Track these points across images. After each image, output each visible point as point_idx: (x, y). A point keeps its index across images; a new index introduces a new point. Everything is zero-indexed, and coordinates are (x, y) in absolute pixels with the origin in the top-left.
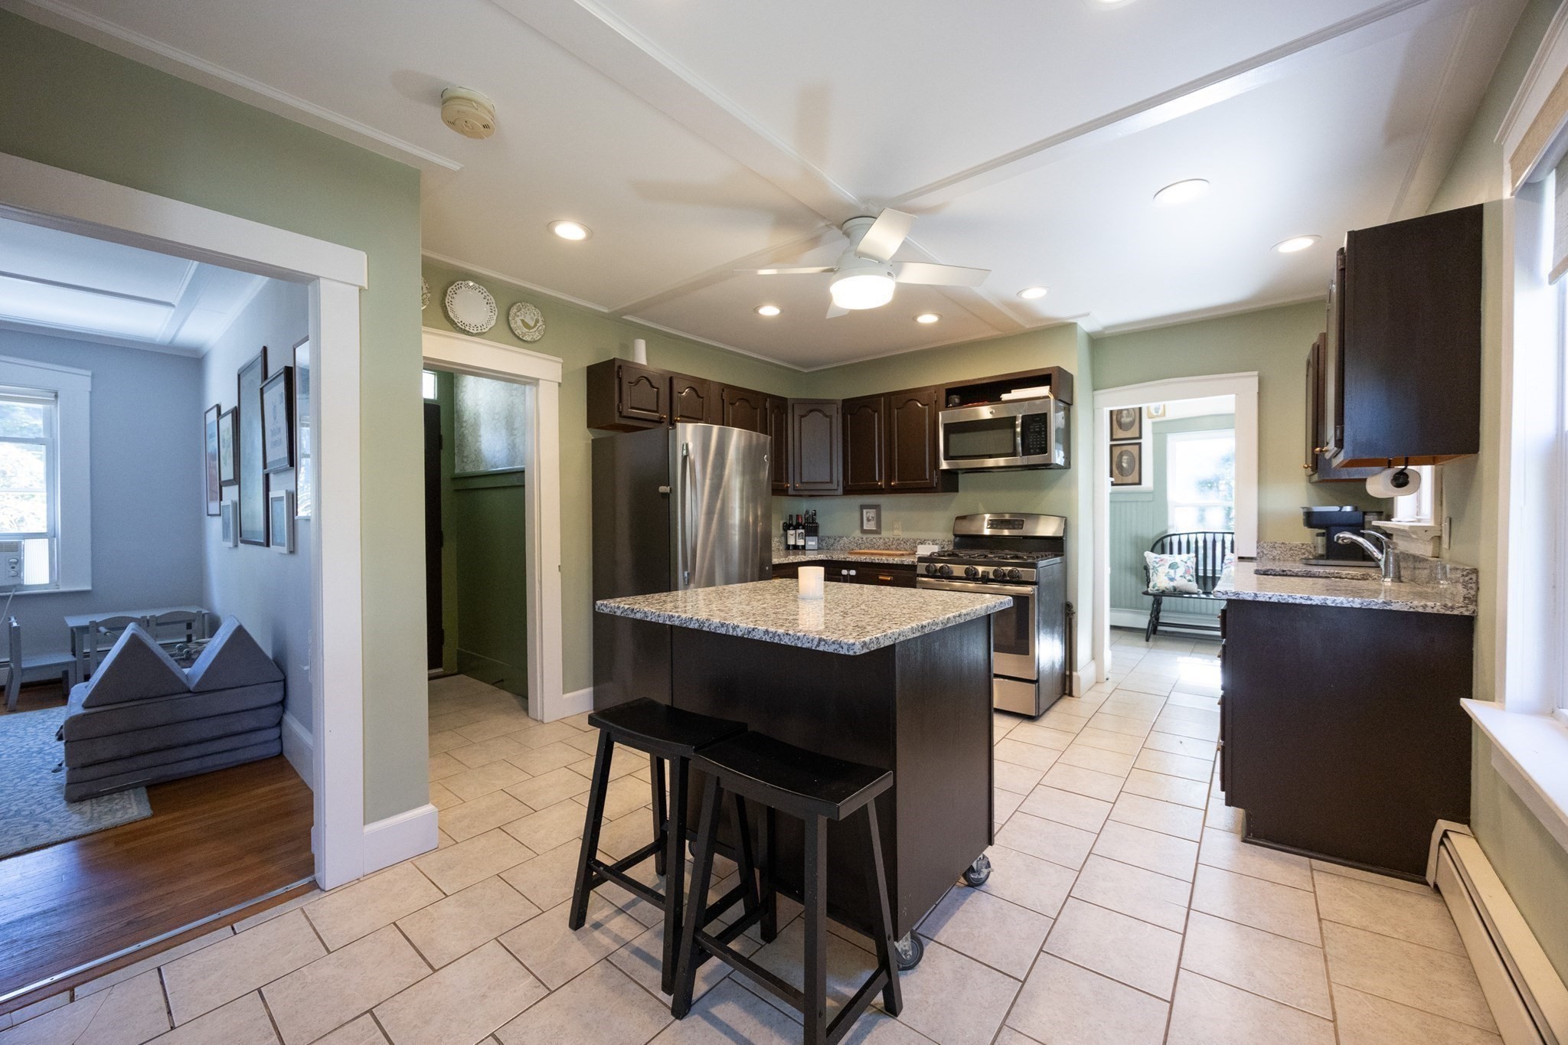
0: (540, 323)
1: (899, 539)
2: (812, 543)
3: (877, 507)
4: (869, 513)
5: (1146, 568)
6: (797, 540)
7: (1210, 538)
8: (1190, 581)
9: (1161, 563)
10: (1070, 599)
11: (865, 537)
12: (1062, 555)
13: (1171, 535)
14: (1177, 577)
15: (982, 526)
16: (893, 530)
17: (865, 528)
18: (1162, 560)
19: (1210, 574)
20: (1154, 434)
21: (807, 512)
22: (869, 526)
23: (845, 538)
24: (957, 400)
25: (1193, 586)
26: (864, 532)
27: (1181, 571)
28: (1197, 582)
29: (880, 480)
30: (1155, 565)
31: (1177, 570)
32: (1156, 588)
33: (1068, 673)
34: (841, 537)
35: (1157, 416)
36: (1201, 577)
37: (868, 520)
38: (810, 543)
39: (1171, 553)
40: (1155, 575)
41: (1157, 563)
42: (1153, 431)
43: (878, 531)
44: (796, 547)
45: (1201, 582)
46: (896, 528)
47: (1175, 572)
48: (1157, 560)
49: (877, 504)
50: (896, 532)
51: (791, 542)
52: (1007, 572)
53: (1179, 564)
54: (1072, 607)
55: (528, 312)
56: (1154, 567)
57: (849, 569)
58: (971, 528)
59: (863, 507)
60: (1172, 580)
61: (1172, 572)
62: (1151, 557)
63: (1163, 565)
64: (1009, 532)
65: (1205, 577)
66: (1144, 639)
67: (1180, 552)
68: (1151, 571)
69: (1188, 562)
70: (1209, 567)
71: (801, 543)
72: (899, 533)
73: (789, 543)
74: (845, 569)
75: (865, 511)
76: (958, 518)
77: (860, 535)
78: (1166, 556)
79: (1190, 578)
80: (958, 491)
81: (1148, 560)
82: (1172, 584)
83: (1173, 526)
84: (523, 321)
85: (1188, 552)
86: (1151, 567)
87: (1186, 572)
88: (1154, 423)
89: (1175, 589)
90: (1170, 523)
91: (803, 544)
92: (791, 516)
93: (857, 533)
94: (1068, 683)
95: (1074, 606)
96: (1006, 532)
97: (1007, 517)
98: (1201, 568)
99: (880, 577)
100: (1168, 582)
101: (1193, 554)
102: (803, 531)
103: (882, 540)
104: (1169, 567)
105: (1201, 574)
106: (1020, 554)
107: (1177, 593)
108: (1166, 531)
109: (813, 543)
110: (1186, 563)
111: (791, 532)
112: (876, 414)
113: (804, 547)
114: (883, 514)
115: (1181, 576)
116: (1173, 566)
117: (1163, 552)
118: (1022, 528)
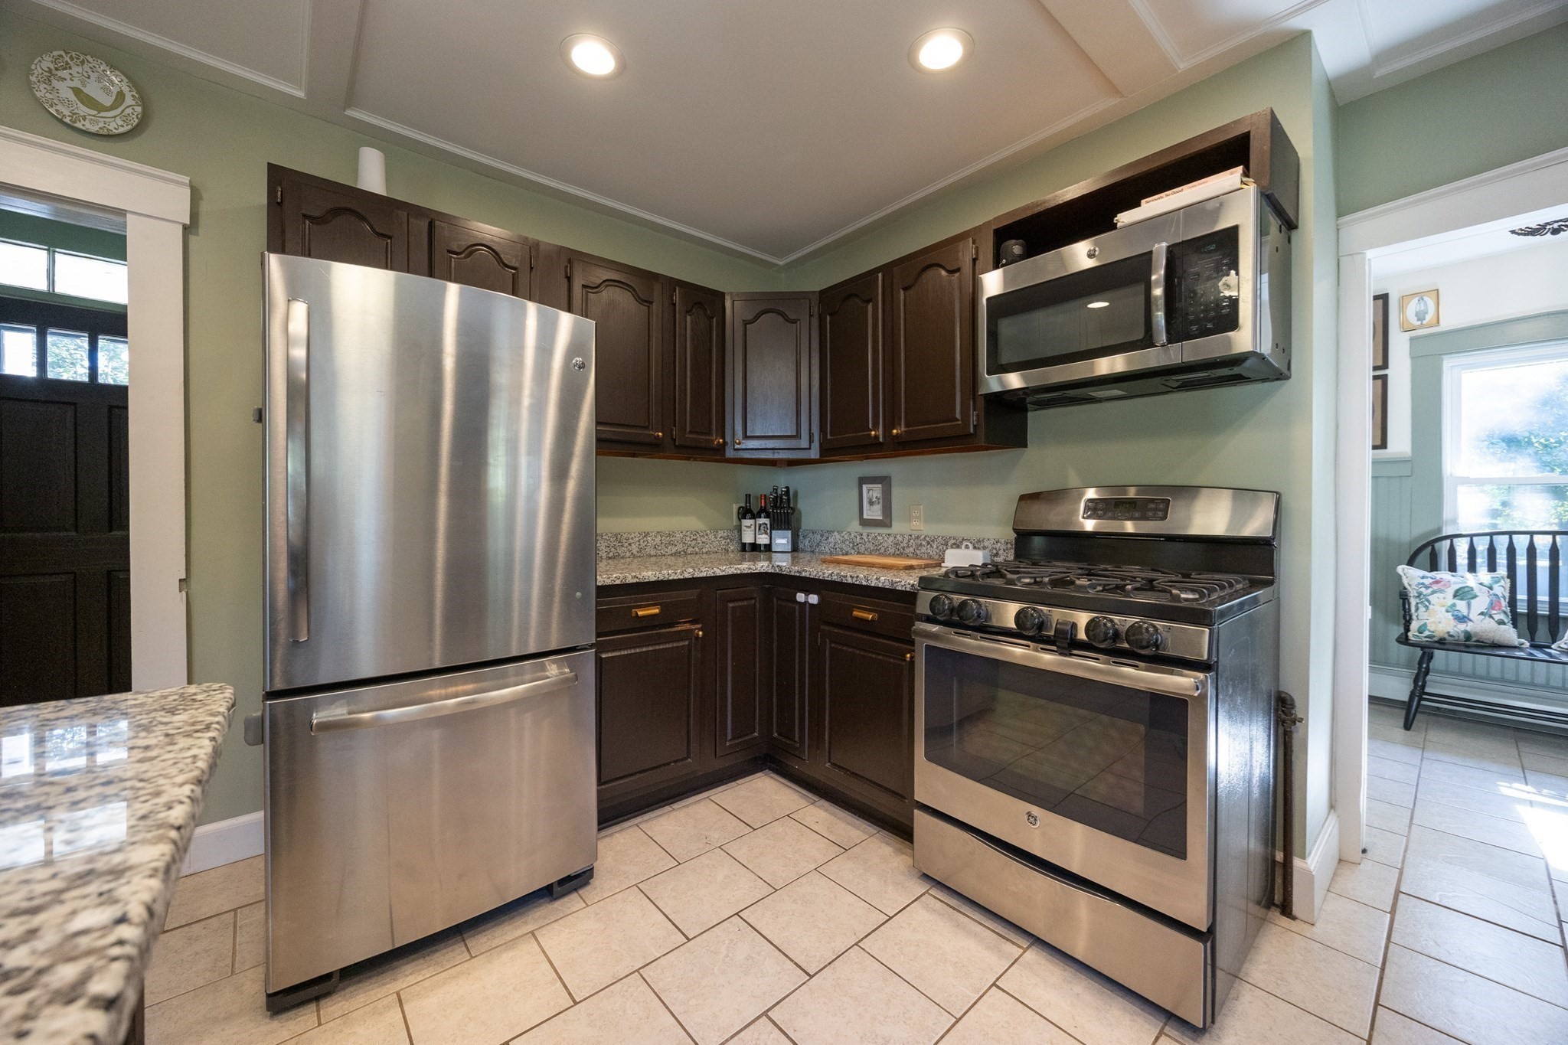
0: (129, 100)
1: (918, 537)
2: (782, 541)
3: (885, 481)
4: (874, 491)
5: (1404, 597)
6: (758, 536)
7: (1521, 543)
8: (1501, 622)
9: (1435, 587)
10: (1289, 687)
11: (865, 531)
12: (1270, 583)
13: (1452, 537)
14: (1473, 615)
15: (1075, 511)
16: (910, 521)
17: (865, 517)
18: (1437, 582)
19: (1543, 610)
20: (1413, 358)
21: (775, 490)
22: (874, 513)
23: (836, 533)
24: (1017, 249)
25: (1509, 634)
26: (865, 523)
27: (1481, 603)
28: (1515, 626)
29: (876, 426)
30: (1423, 590)
31: (1473, 602)
32: (1427, 633)
33: (1279, 856)
34: (830, 532)
35: (1422, 326)
36: (1522, 614)
37: (871, 503)
38: (779, 541)
39: (1452, 567)
40: (1422, 609)
41: (1427, 587)
42: (1410, 354)
43: (886, 522)
44: (755, 547)
45: (1523, 623)
46: (916, 517)
47: (1469, 605)
48: (1427, 582)
49: (885, 474)
50: (916, 524)
51: (748, 538)
52: (1123, 629)
53: (1476, 591)
54: (1293, 706)
55: (94, 76)
56: (1420, 594)
57: (807, 592)
58: (1052, 519)
59: (863, 481)
60: (1462, 619)
61: (1461, 606)
62: (1412, 576)
63: (1441, 591)
64: (1135, 526)
65: (1532, 615)
66: (1402, 722)
67: (1472, 567)
68: (1413, 602)
69: (1495, 586)
70: (1543, 597)
71: (763, 540)
72: (920, 527)
73: (743, 541)
74: (802, 591)
75: (865, 487)
76: (1023, 498)
77: (860, 529)
78: (1444, 575)
79: (1502, 617)
80: (1025, 446)
81: (1405, 582)
82: (1462, 627)
83: (1454, 521)
84: (77, 92)
85: (1492, 567)
86: (1412, 593)
87: (1492, 606)
88: (1412, 339)
89: (1468, 636)
90: (1447, 514)
91: (767, 542)
92: (748, 497)
93: (855, 526)
94: (1279, 881)
95: (1298, 703)
96: (1129, 527)
97: (1132, 493)
98: (1522, 596)
99: (856, 613)
100: (1453, 622)
101: (1502, 571)
102: (767, 521)
103: (892, 538)
104: (1455, 596)
105: (1522, 608)
106: (1161, 579)
107: (1471, 644)
108: (1440, 530)
109: (784, 541)
110: (1491, 588)
111: (747, 522)
112: (870, 306)
113: (768, 548)
114: (897, 493)
115: (1482, 614)
116: (1461, 594)
117: (1434, 566)
118: (1164, 518)
